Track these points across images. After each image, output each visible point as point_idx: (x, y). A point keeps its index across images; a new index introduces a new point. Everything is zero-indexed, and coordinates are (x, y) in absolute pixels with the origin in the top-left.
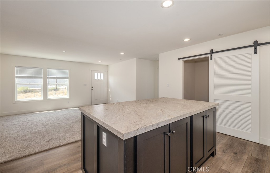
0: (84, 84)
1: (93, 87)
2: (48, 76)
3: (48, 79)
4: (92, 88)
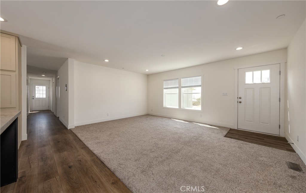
0: (224, 93)
1: (240, 98)
2: (182, 86)
3: (182, 89)
4: (239, 100)
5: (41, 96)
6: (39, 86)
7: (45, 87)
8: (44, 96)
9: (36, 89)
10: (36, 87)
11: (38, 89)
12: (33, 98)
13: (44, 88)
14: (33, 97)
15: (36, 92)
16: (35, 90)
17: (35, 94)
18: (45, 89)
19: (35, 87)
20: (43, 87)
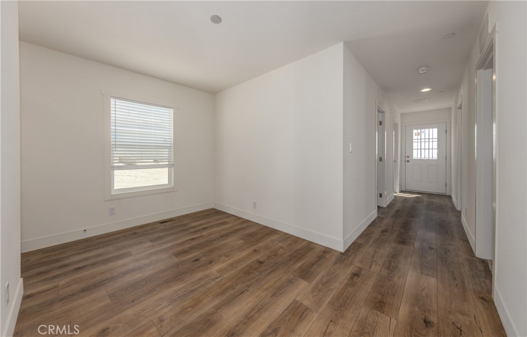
5: (425, 155)
6: (421, 129)
7: (435, 130)
8: (434, 155)
9: (415, 137)
10: (415, 131)
11: (419, 137)
12: (407, 159)
13: (434, 132)
14: (408, 157)
15: (415, 146)
16: (412, 140)
17: (412, 149)
18: (436, 136)
19: (413, 132)
20: (431, 130)
